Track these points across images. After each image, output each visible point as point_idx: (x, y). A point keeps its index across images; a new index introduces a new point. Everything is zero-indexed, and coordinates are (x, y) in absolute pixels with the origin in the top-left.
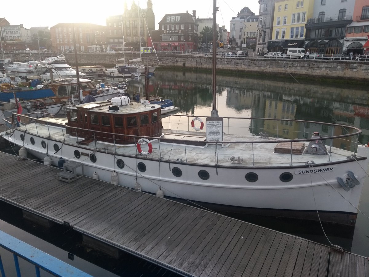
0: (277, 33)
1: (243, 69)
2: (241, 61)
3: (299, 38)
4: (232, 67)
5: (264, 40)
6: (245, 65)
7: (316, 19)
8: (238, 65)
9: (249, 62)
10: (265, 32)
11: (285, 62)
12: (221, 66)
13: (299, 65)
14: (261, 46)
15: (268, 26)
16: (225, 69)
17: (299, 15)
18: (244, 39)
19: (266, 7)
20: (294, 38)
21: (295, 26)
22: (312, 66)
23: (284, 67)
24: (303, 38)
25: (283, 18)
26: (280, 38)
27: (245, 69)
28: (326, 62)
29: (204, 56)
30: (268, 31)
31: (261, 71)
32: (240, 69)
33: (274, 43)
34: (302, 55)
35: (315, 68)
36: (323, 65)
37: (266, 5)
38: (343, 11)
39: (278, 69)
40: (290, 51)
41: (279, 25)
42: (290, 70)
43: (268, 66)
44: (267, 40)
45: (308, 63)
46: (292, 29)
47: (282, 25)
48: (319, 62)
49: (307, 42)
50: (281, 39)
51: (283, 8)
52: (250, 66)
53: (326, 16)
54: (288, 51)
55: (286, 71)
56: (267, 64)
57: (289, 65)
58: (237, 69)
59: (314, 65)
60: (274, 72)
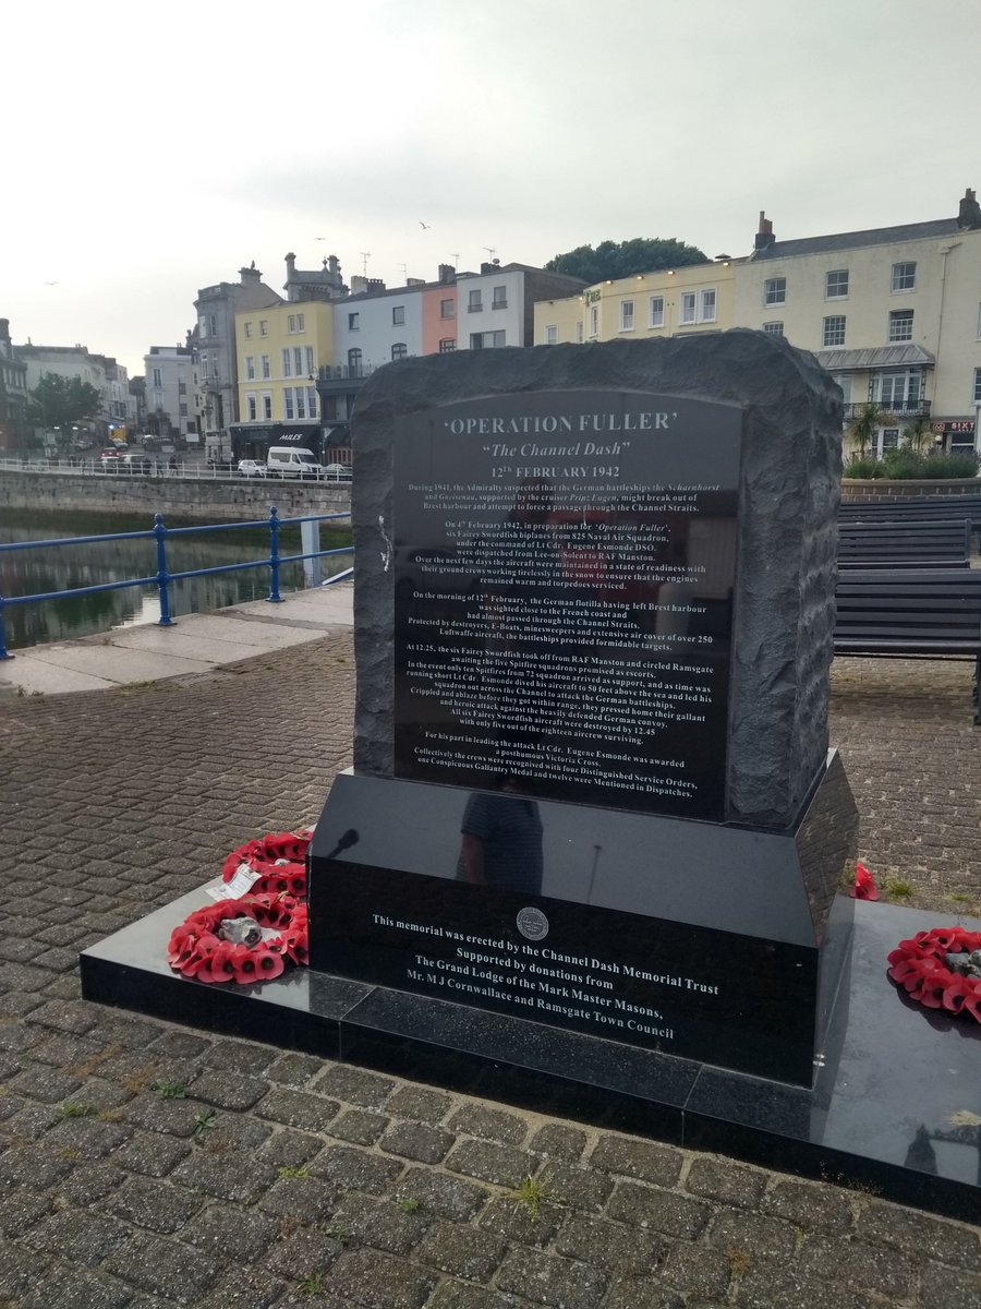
0: (253, 404)
1: (133, 510)
2: (124, 483)
3: (307, 420)
4: (98, 504)
5: (221, 424)
6: (137, 497)
7: (342, 367)
8: (116, 496)
9: (146, 487)
10: (220, 398)
11: (235, 487)
12: (68, 500)
13: (268, 495)
14: (215, 439)
15: (227, 381)
16: (81, 511)
17: (297, 351)
18: (198, 417)
19: (214, 323)
20: (295, 420)
21: (293, 385)
22: (298, 498)
23: (236, 501)
24: (317, 420)
25: (261, 360)
26: (261, 418)
27: (139, 511)
28: (327, 488)
29: (18, 468)
30: (226, 394)
31: (181, 513)
32: (123, 510)
33: (247, 431)
34: (304, 467)
35: (305, 505)
36: (321, 496)
37: (213, 318)
38: (399, 348)
39: (221, 508)
40: (276, 456)
41: (270, 379)
42: (250, 511)
43: (197, 500)
44: (228, 423)
45: (289, 490)
46: (287, 391)
47: (262, 379)
48: (312, 486)
49: (327, 433)
50: (263, 420)
51: (255, 329)
52: (149, 500)
53: (364, 361)
54: (270, 456)
55: (242, 514)
56: (193, 494)
57: (248, 497)
58: (114, 509)
59: (301, 495)
60: (213, 516)
